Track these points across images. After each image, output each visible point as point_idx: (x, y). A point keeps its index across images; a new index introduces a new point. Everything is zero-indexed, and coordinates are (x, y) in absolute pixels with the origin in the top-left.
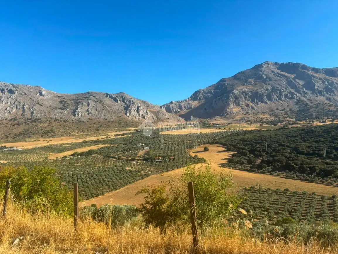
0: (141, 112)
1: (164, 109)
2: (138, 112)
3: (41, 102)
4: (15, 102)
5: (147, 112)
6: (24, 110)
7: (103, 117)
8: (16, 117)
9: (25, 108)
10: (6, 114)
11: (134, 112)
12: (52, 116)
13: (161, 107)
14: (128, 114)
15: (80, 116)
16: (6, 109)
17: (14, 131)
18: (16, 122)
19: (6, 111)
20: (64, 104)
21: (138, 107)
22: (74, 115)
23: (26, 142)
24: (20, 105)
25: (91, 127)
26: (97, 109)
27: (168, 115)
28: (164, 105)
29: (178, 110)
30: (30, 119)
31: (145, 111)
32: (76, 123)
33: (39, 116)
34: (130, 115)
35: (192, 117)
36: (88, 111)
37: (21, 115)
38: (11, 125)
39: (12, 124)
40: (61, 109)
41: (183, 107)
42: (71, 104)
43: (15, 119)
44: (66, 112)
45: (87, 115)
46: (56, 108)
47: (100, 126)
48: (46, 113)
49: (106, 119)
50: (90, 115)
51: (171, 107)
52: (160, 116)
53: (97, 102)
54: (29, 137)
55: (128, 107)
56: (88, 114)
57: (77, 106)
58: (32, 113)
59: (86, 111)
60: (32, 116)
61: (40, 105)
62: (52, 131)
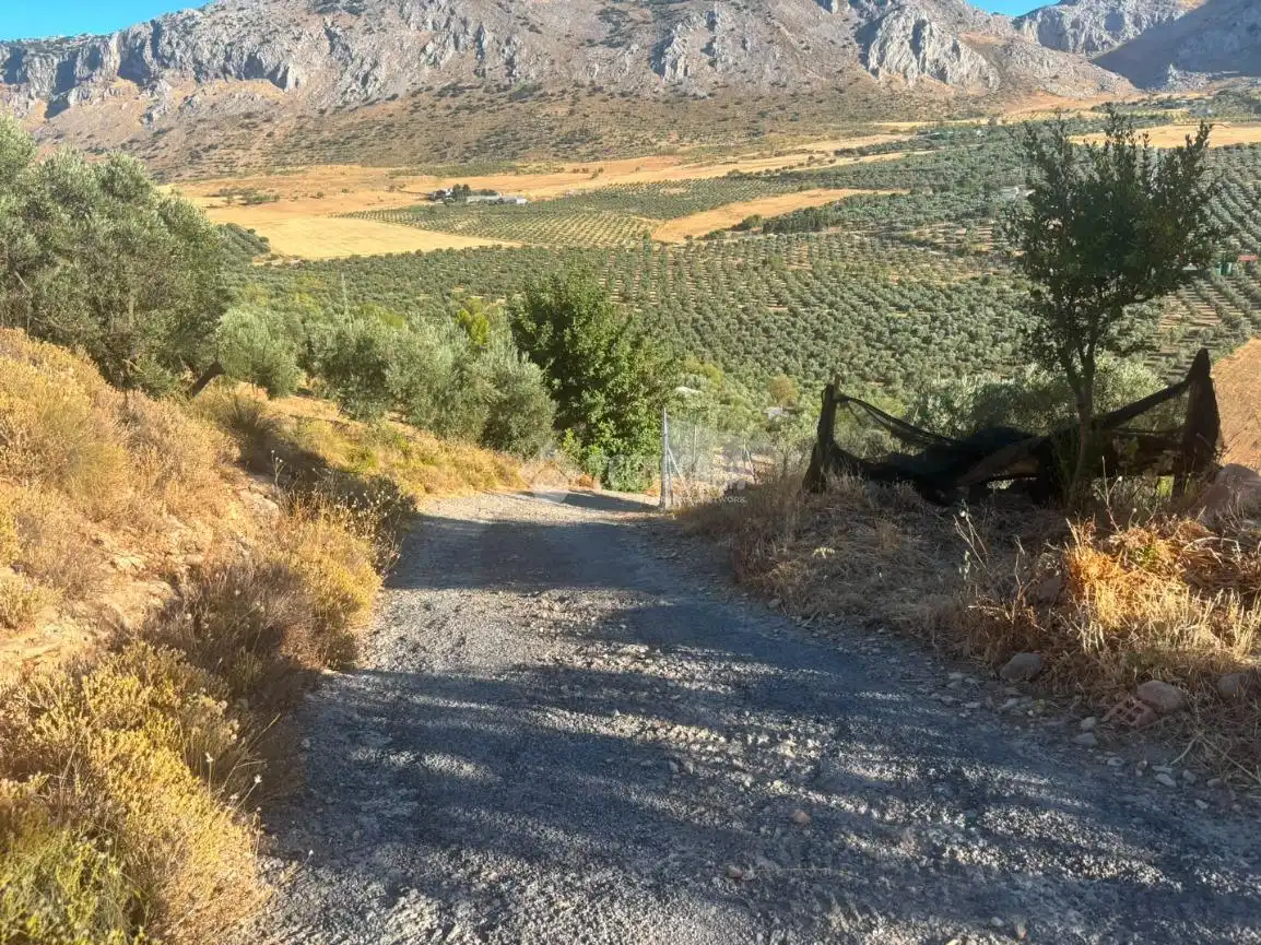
0: (931, 50)
1: (1030, 33)
2: (916, 46)
3: (534, 19)
4: (448, 20)
5: (955, 48)
6: (481, 52)
7: (770, 74)
8: (460, 81)
9: (485, 44)
10: (427, 70)
11: (898, 52)
12: (579, 75)
13: (1018, 23)
14: (873, 63)
15: (680, 73)
16: (423, 50)
17: (461, 132)
18: (461, 100)
19: (423, 58)
20: (617, 24)
21: (920, 25)
22: (660, 71)
23: (517, 173)
24: (466, 32)
25: (725, 120)
26: (744, 42)
27: (1054, 61)
28: (1032, 15)
29: (1101, 38)
30: (506, 88)
31: (948, 46)
32: (667, 102)
33: (533, 75)
34: (880, 62)
35: (1172, 70)
36: (708, 49)
37: (475, 72)
38: (448, 112)
39: (449, 107)
40: (610, 44)
41: (1128, 19)
42: (644, 22)
43: (455, 90)
44: (628, 60)
45: (709, 68)
46: (591, 43)
47: (762, 115)
48: (557, 65)
49: (784, 86)
50: (719, 66)
51: (1067, 25)
52: (1017, 65)
53: (745, 7)
54: (514, 156)
55: (874, 25)
56: (712, 64)
57: (669, 32)
58: (510, 63)
59: (702, 50)
60: (510, 74)
61: (532, 29)
62: (585, 135)
